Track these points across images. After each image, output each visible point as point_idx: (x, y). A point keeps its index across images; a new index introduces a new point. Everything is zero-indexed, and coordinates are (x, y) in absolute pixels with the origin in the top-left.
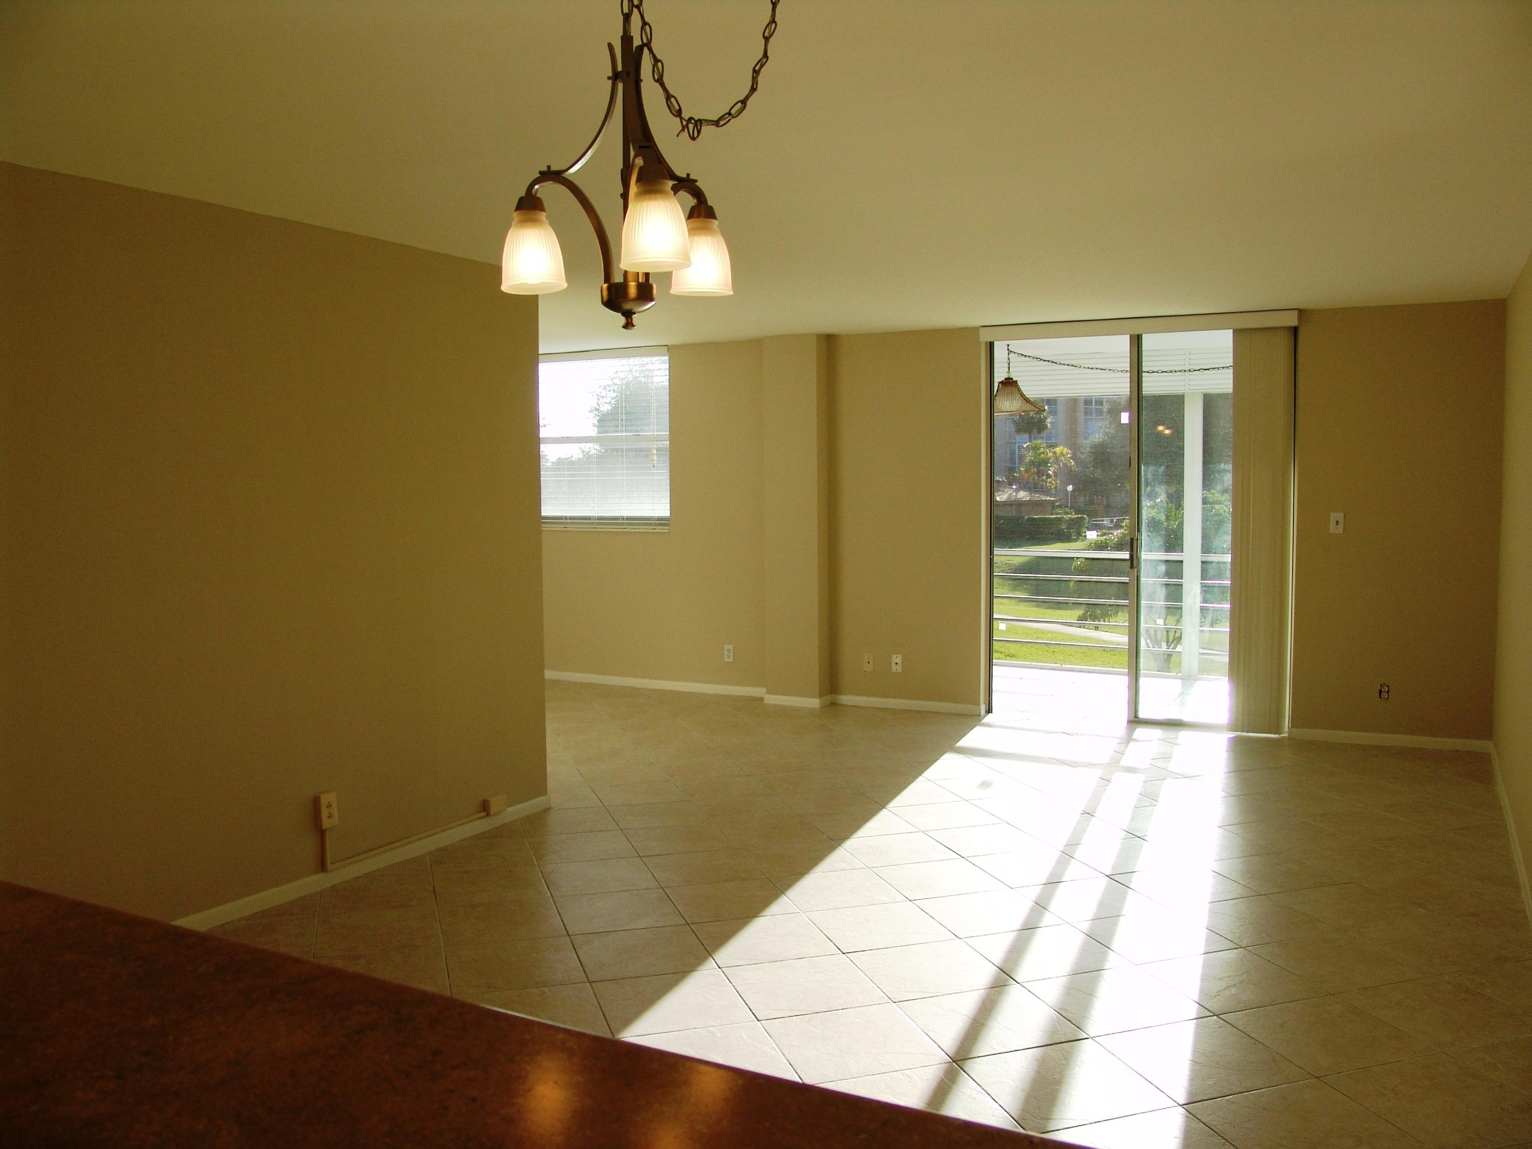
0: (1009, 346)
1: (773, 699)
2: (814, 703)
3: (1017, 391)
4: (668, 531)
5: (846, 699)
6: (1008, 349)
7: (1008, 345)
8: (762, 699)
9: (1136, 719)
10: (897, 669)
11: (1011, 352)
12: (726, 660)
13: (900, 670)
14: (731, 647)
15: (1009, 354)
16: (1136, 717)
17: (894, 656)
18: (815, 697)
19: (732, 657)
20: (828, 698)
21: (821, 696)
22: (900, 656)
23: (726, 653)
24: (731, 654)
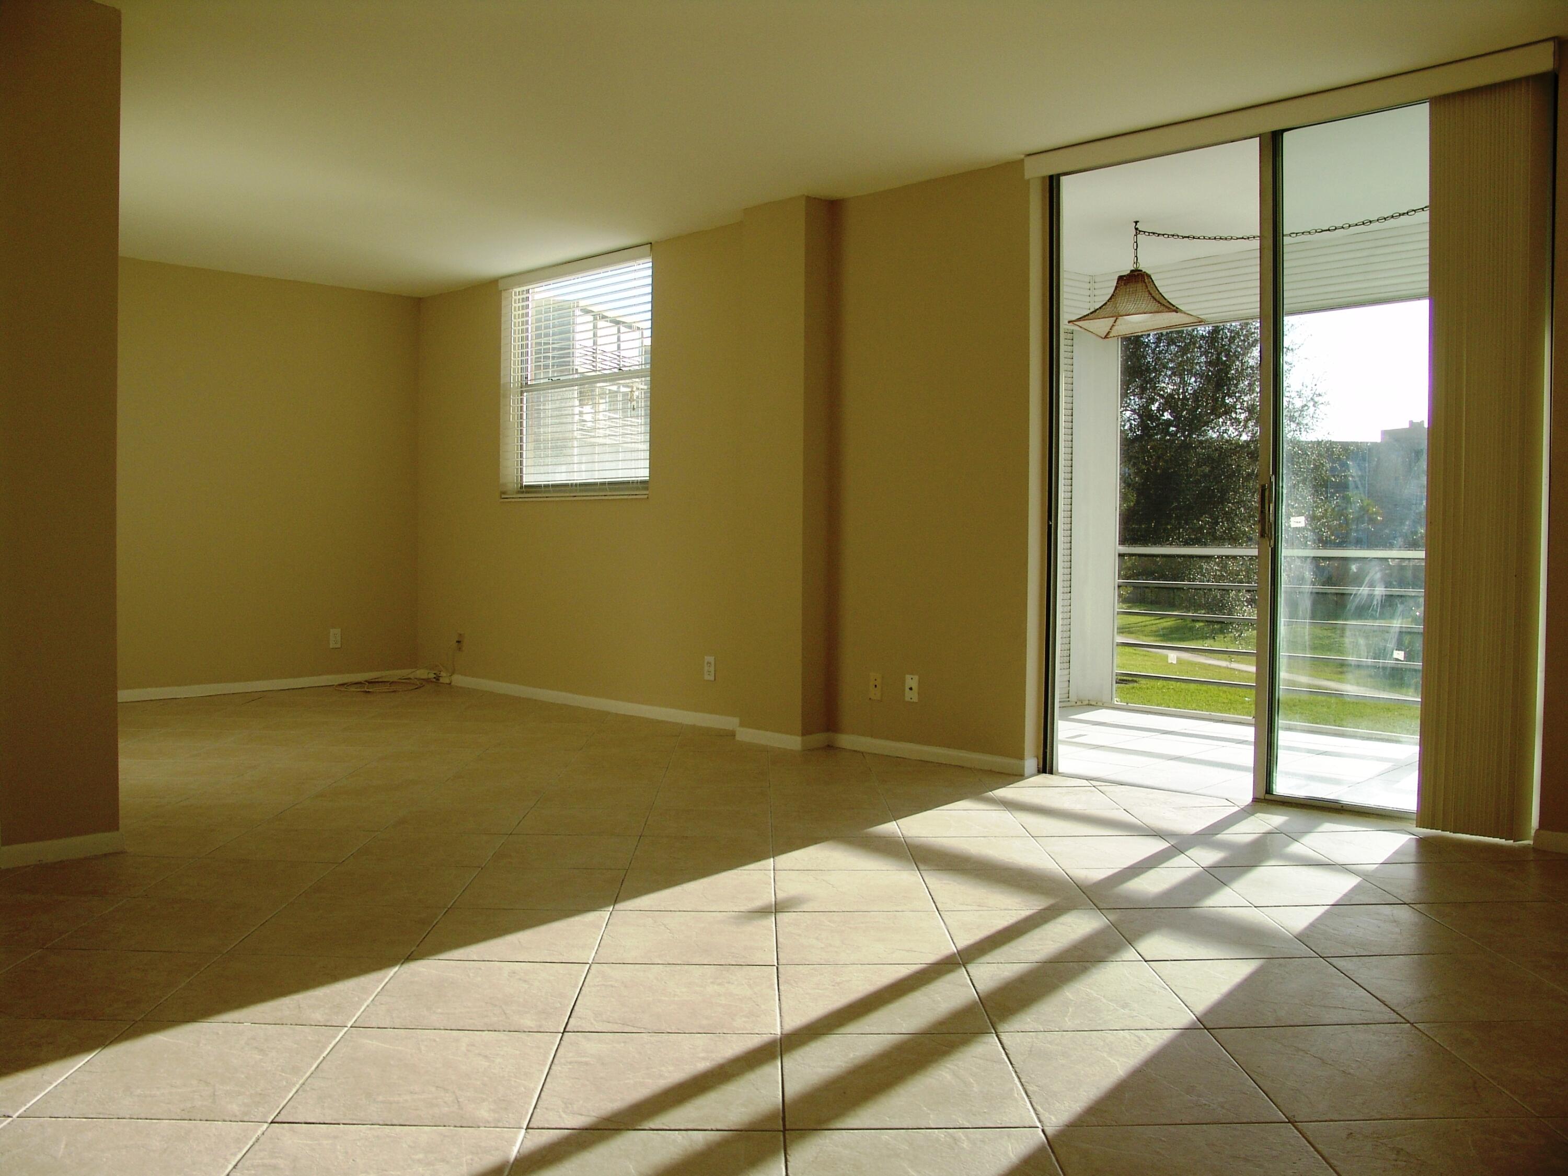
0: (1138, 224)
1: (746, 735)
2: (793, 742)
3: (1144, 287)
4: (646, 496)
5: (847, 740)
6: (1136, 229)
7: (1136, 222)
8: (733, 734)
9: (1268, 797)
10: (912, 696)
11: (1140, 231)
12: (707, 677)
13: (915, 699)
14: (711, 659)
15: (1136, 235)
16: (1269, 790)
17: (908, 677)
18: (798, 735)
19: (713, 672)
20: (819, 738)
21: (805, 732)
22: (916, 678)
23: (706, 668)
24: (712, 669)
